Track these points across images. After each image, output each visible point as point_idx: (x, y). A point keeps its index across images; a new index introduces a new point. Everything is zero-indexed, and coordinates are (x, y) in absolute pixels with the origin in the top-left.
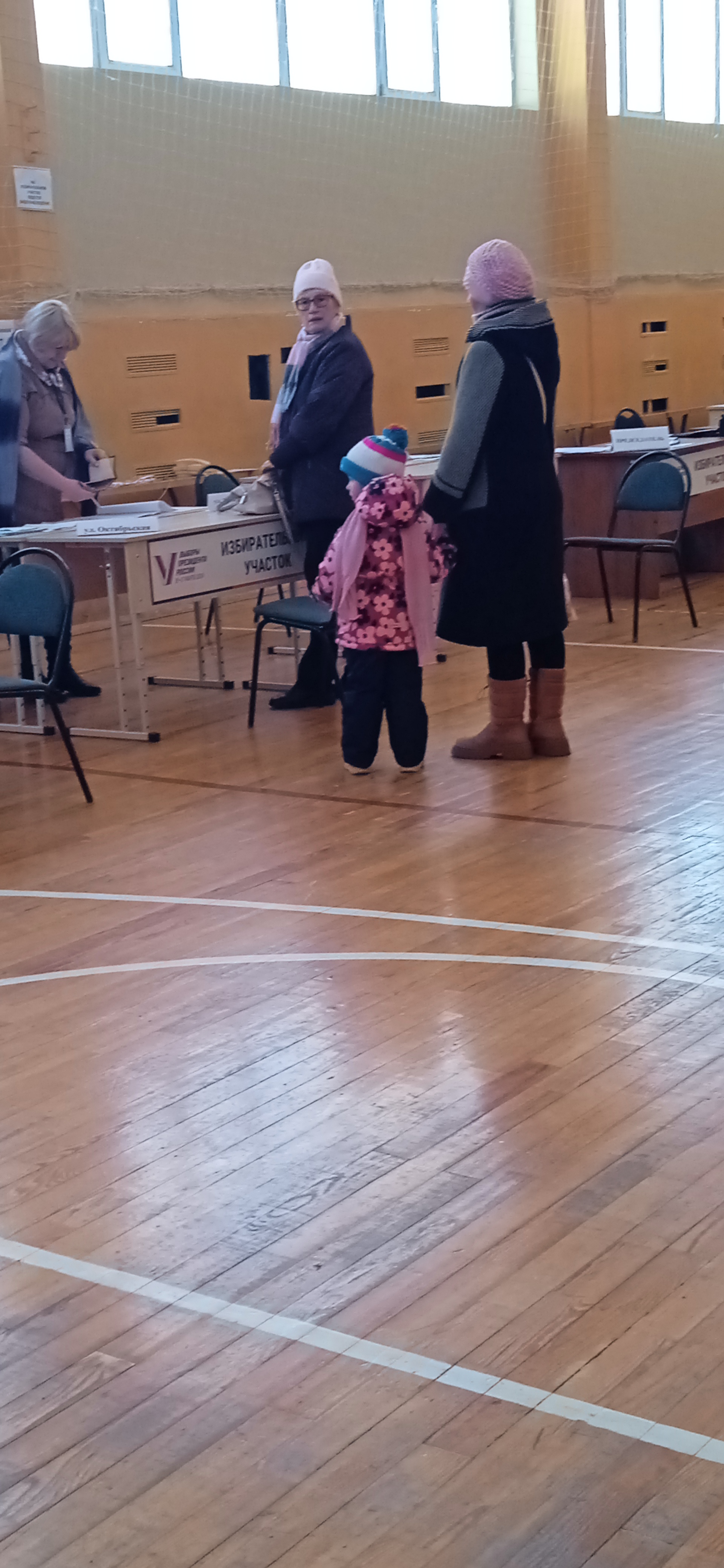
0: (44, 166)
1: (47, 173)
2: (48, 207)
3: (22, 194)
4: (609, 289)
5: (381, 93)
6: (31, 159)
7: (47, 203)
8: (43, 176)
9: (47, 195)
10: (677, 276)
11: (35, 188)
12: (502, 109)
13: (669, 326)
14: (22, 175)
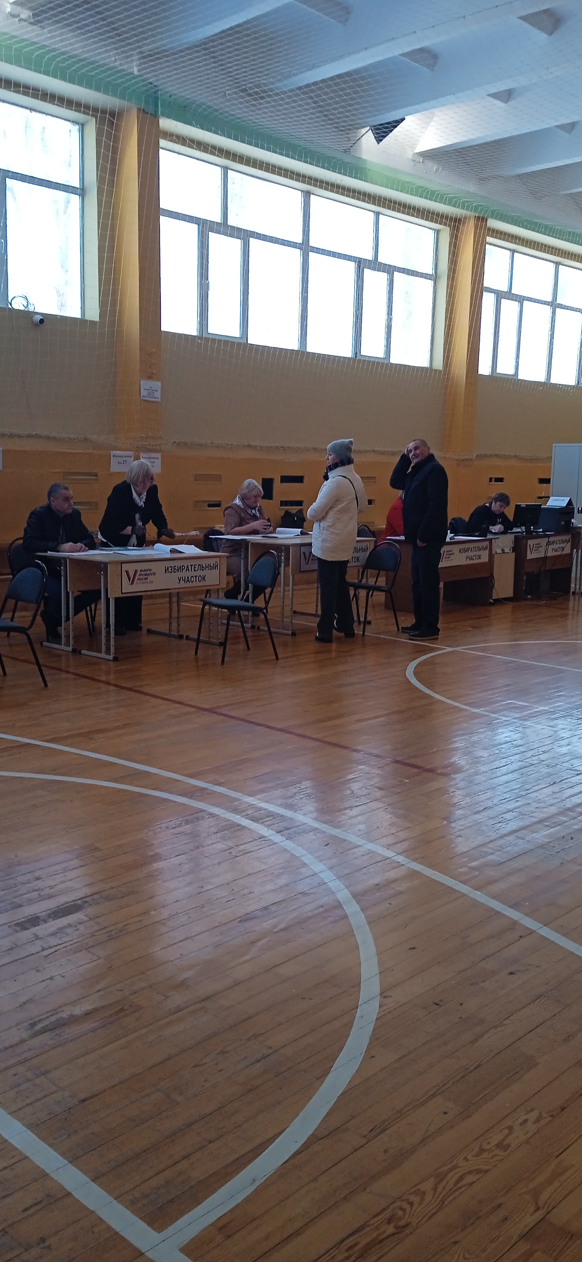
0: (158, 380)
1: (159, 384)
2: (159, 400)
3: (144, 393)
4: (471, 460)
5: (356, 357)
6: (150, 377)
7: (158, 398)
8: (157, 385)
9: (158, 394)
10: (515, 456)
11: (151, 391)
12: (422, 368)
13: (505, 480)
14: (145, 384)
